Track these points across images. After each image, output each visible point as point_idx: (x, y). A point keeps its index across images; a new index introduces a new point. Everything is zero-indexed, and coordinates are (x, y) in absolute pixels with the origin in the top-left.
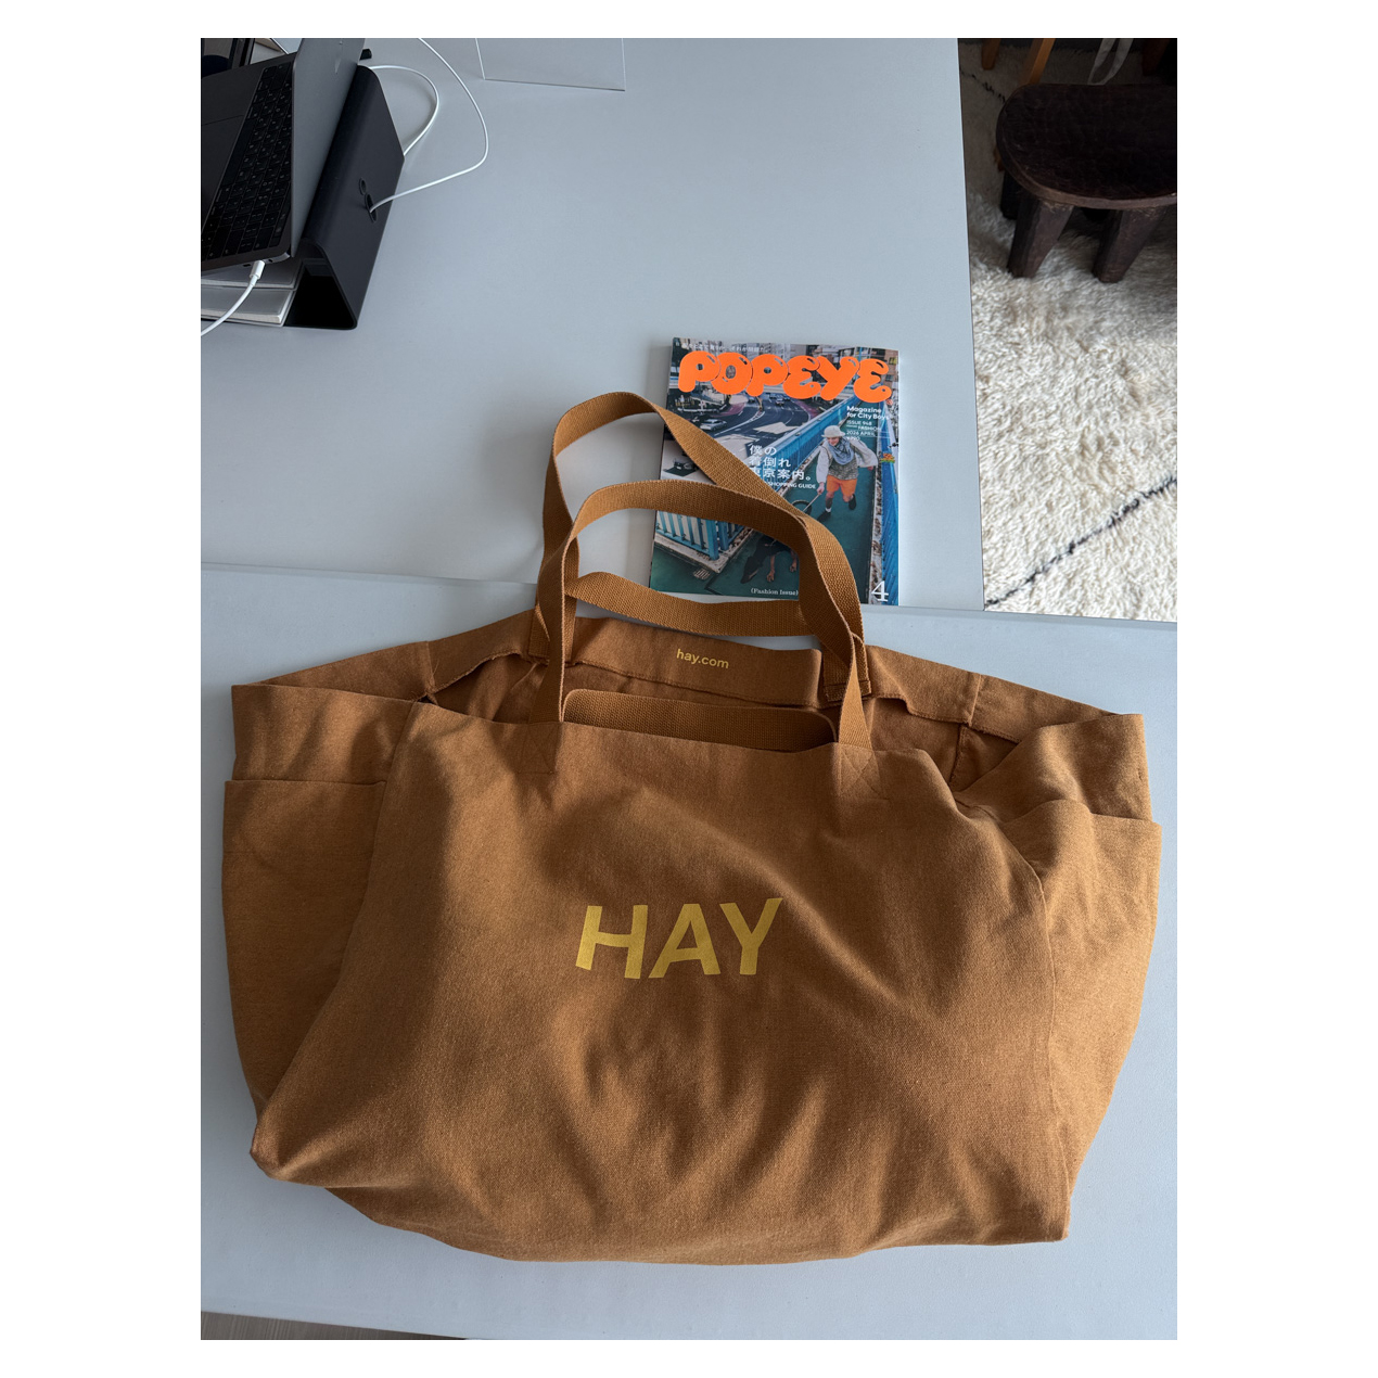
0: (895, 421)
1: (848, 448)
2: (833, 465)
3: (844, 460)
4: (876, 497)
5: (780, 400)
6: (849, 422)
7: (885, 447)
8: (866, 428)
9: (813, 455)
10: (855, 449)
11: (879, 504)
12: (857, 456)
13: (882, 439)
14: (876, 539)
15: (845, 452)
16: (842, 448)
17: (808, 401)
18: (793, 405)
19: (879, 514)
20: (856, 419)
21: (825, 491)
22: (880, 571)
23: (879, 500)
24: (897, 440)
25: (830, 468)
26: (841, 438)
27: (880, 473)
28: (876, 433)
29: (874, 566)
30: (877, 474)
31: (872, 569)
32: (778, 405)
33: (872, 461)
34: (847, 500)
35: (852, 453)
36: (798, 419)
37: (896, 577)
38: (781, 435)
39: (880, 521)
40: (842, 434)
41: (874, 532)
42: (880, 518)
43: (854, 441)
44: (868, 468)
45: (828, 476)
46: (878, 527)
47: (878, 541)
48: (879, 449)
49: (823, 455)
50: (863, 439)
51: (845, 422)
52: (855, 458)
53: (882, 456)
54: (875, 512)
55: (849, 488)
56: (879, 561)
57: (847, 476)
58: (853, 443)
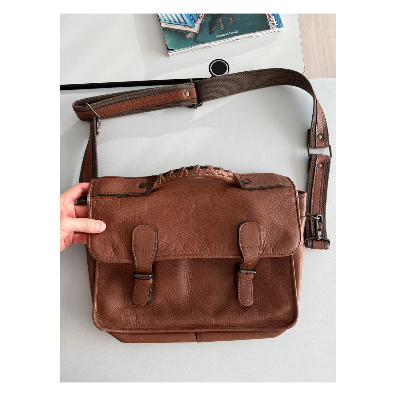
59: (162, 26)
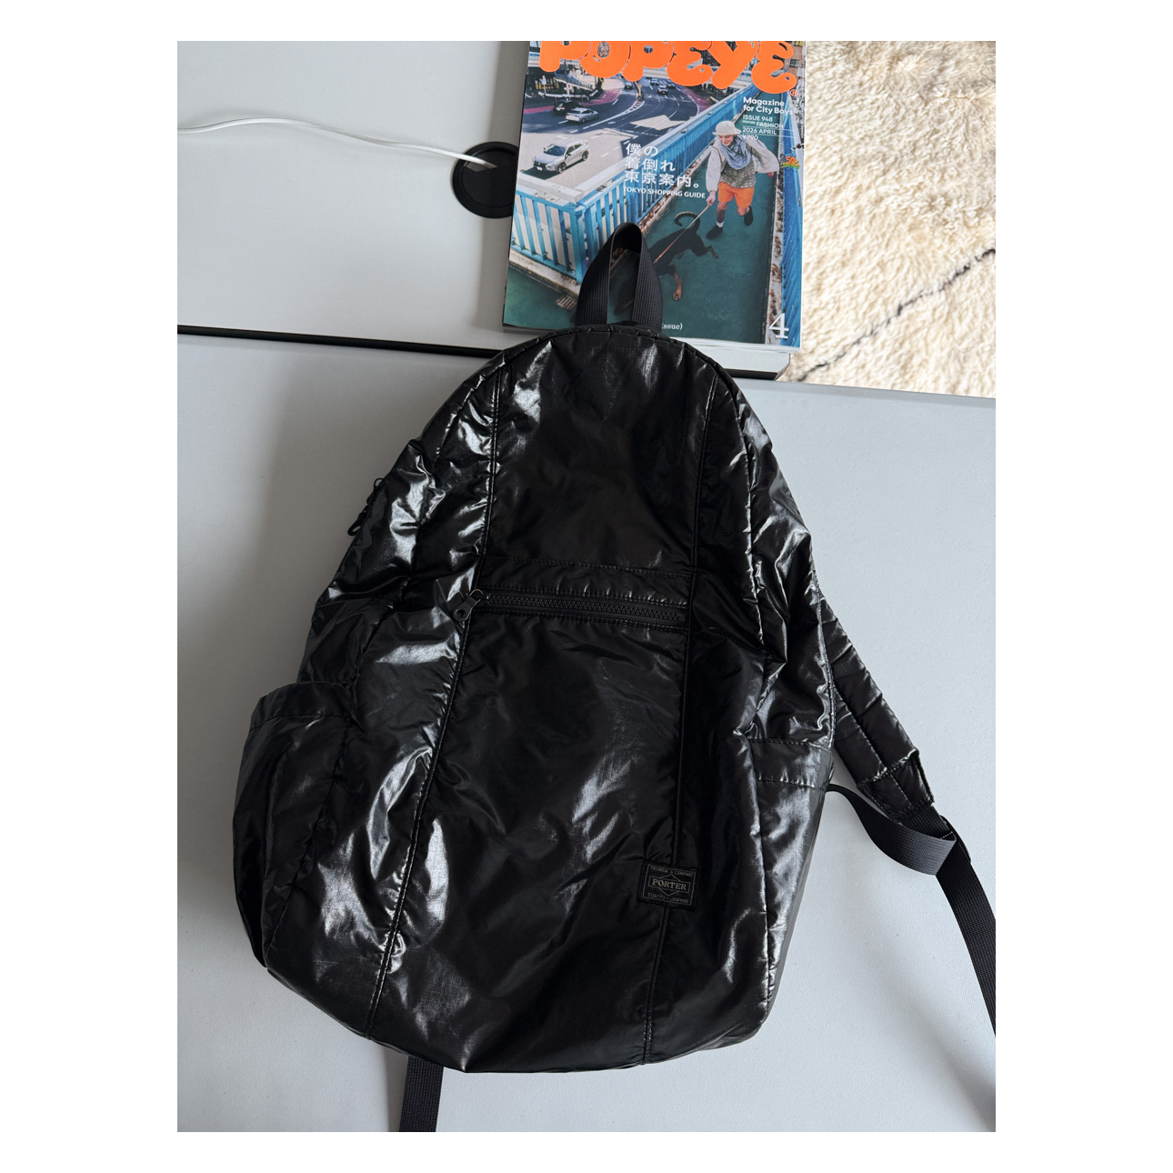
0: (800, 116)
1: (744, 149)
2: (726, 170)
3: (738, 164)
4: (777, 210)
5: (663, 87)
6: (746, 116)
7: (788, 150)
8: (766, 125)
9: (702, 157)
10: (751, 151)
11: (780, 219)
12: (754, 159)
13: (785, 139)
14: (776, 261)
15: (740, 154)
16: (736, 149)
17: (698, 90)
18: (678, 94)
19: (780, 231)
20: (754, 113)
21: (717, 201)
22: (779, 301)
23: (780, 214)
24: (802, 140)
25: (722, 173)
26: (735, 137)
27: (781, 180)
28: (777, 132)
29: (773, 295)
30: (778, 181)
31: (770, 298)
32: (660, 94)
33: (772, 165)
34: (742, 213)
35: (749, 155)
36: (685, 112)
37: (798, 308)
38: (664, 131)
39: (781, 239)
40: (736, 131)
41: (774, 253)
42: (781, 236)
43: (751, 140)
44: (767, 174)
45: (720, 182)
46: (778, 247)
47: (778, 264)
48: (781, 151)
49: (714, 157)
50: (762, 138)
51: (741, 117)
52: (752, 162)
53: (784, 159)
54: (775, 228)
55: (746, 197)
56: (779, 289)
57: (743, 183)
58: (750, 144)
59: (512, 259)
